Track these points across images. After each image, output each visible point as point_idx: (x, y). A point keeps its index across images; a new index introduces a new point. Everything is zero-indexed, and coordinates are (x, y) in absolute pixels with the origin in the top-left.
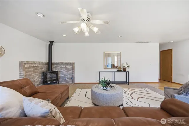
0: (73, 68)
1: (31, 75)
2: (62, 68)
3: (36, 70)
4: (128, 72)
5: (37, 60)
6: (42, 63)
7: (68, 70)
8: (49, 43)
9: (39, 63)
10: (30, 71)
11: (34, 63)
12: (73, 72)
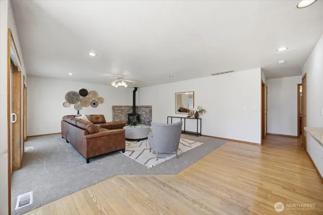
0: (151, 111)
1: (119, 115)
2: (143, 111)
3: (123, 112)
4: (201, 119)
5: (123, 105)
6: (128, 106)
7: (147, 114)
8: (134, 89)
9: (125, 106)
10: (118, 113)
11: (121, 106)
12: (151, 115)
